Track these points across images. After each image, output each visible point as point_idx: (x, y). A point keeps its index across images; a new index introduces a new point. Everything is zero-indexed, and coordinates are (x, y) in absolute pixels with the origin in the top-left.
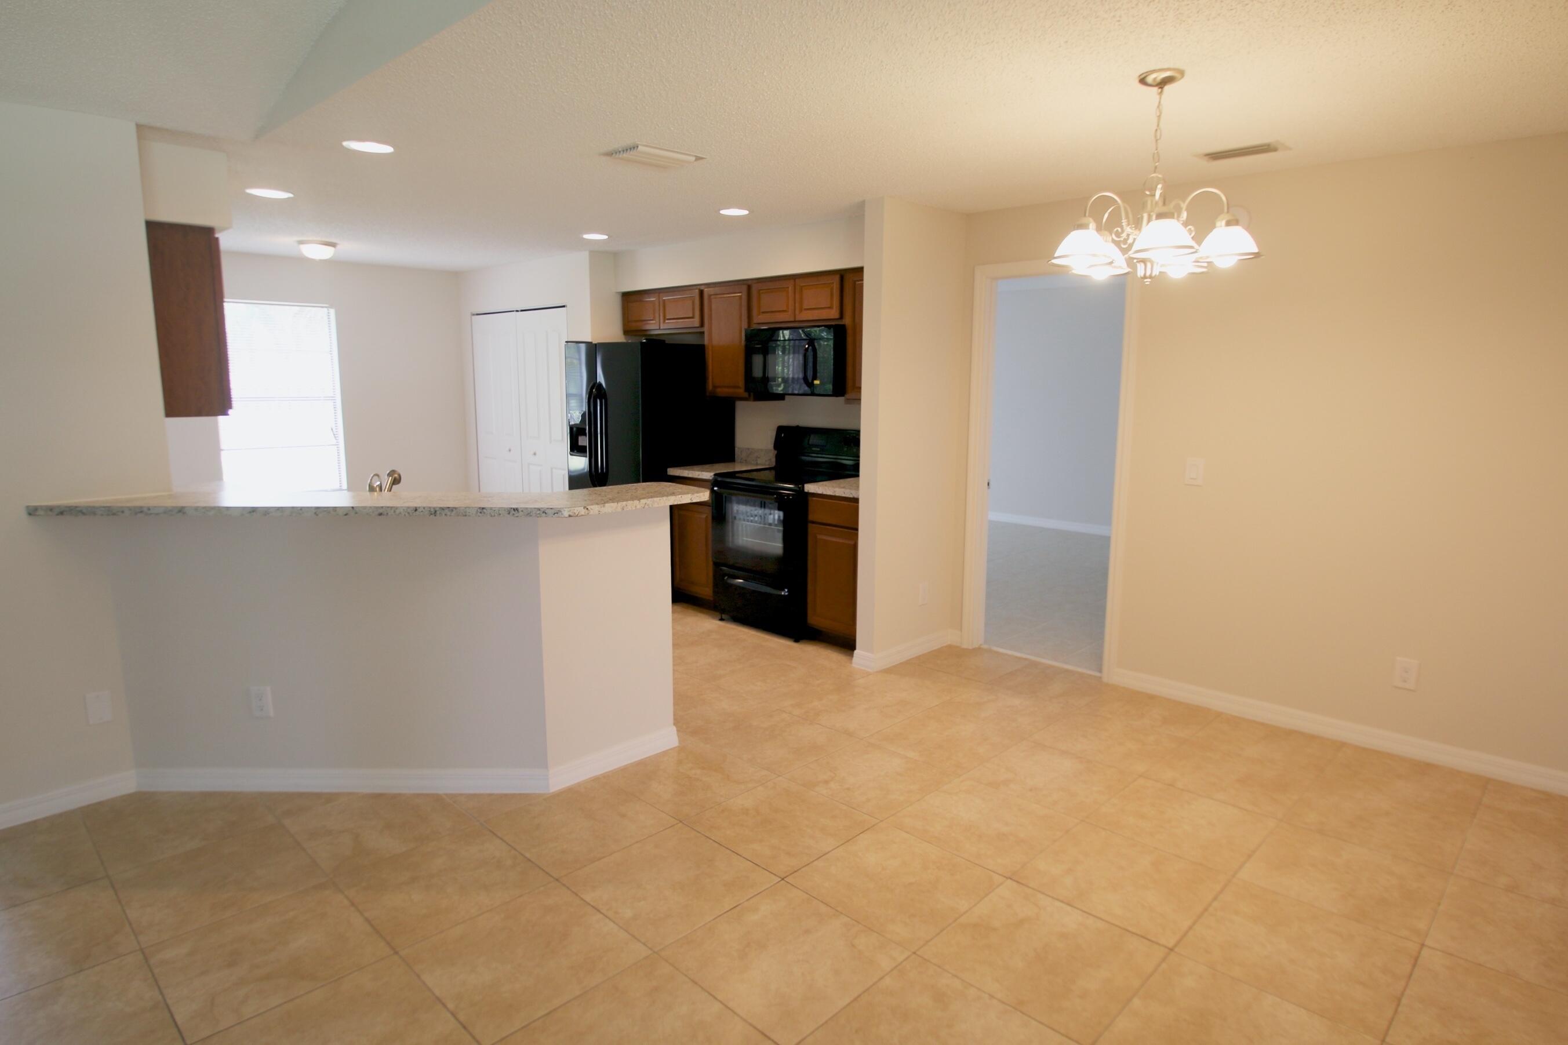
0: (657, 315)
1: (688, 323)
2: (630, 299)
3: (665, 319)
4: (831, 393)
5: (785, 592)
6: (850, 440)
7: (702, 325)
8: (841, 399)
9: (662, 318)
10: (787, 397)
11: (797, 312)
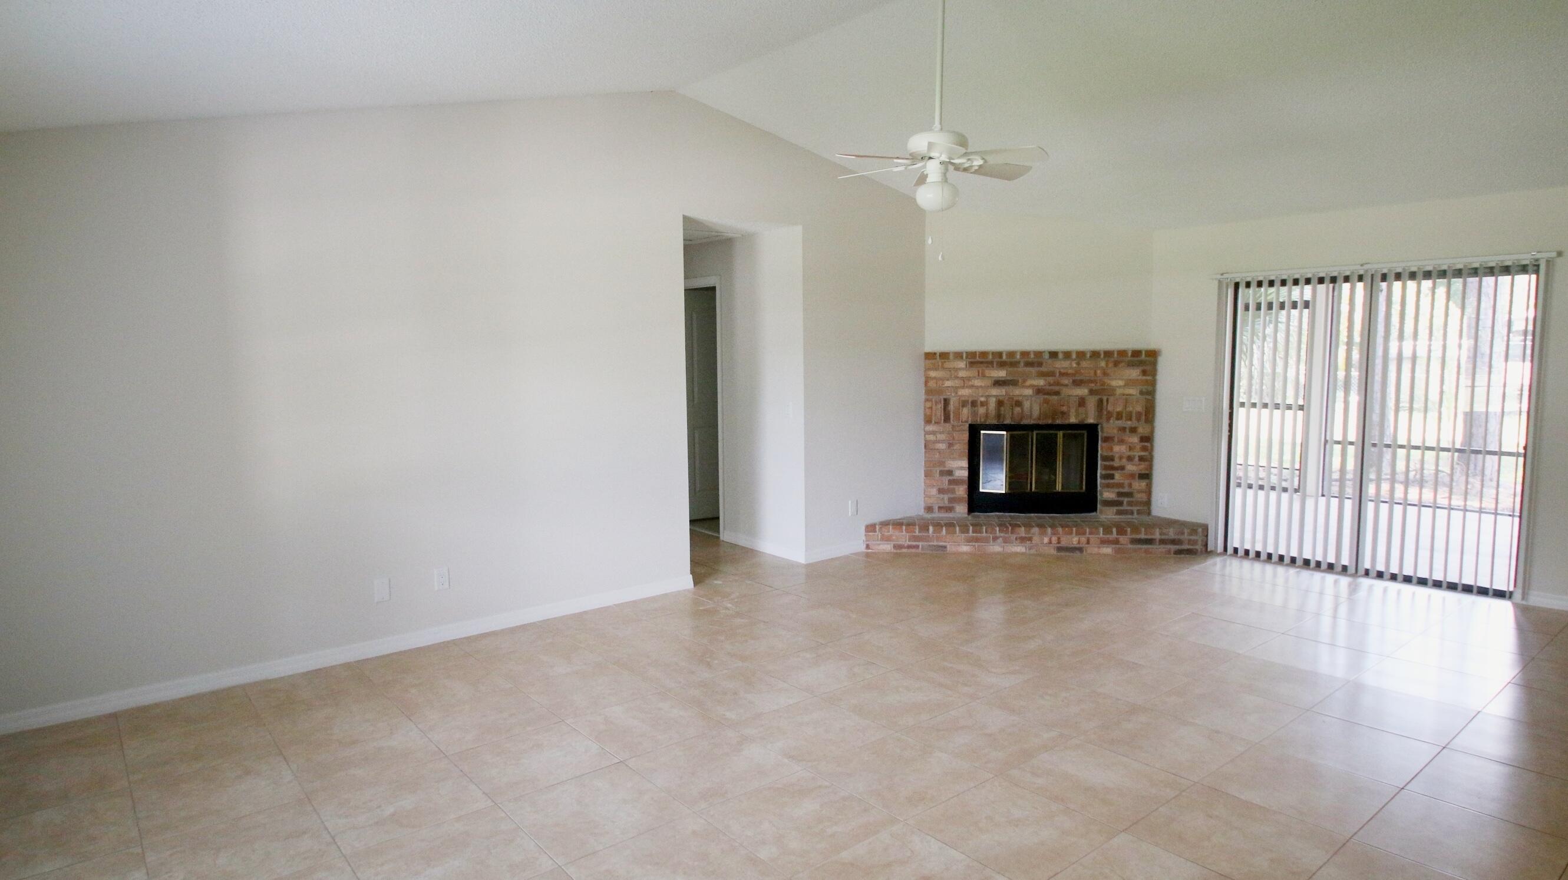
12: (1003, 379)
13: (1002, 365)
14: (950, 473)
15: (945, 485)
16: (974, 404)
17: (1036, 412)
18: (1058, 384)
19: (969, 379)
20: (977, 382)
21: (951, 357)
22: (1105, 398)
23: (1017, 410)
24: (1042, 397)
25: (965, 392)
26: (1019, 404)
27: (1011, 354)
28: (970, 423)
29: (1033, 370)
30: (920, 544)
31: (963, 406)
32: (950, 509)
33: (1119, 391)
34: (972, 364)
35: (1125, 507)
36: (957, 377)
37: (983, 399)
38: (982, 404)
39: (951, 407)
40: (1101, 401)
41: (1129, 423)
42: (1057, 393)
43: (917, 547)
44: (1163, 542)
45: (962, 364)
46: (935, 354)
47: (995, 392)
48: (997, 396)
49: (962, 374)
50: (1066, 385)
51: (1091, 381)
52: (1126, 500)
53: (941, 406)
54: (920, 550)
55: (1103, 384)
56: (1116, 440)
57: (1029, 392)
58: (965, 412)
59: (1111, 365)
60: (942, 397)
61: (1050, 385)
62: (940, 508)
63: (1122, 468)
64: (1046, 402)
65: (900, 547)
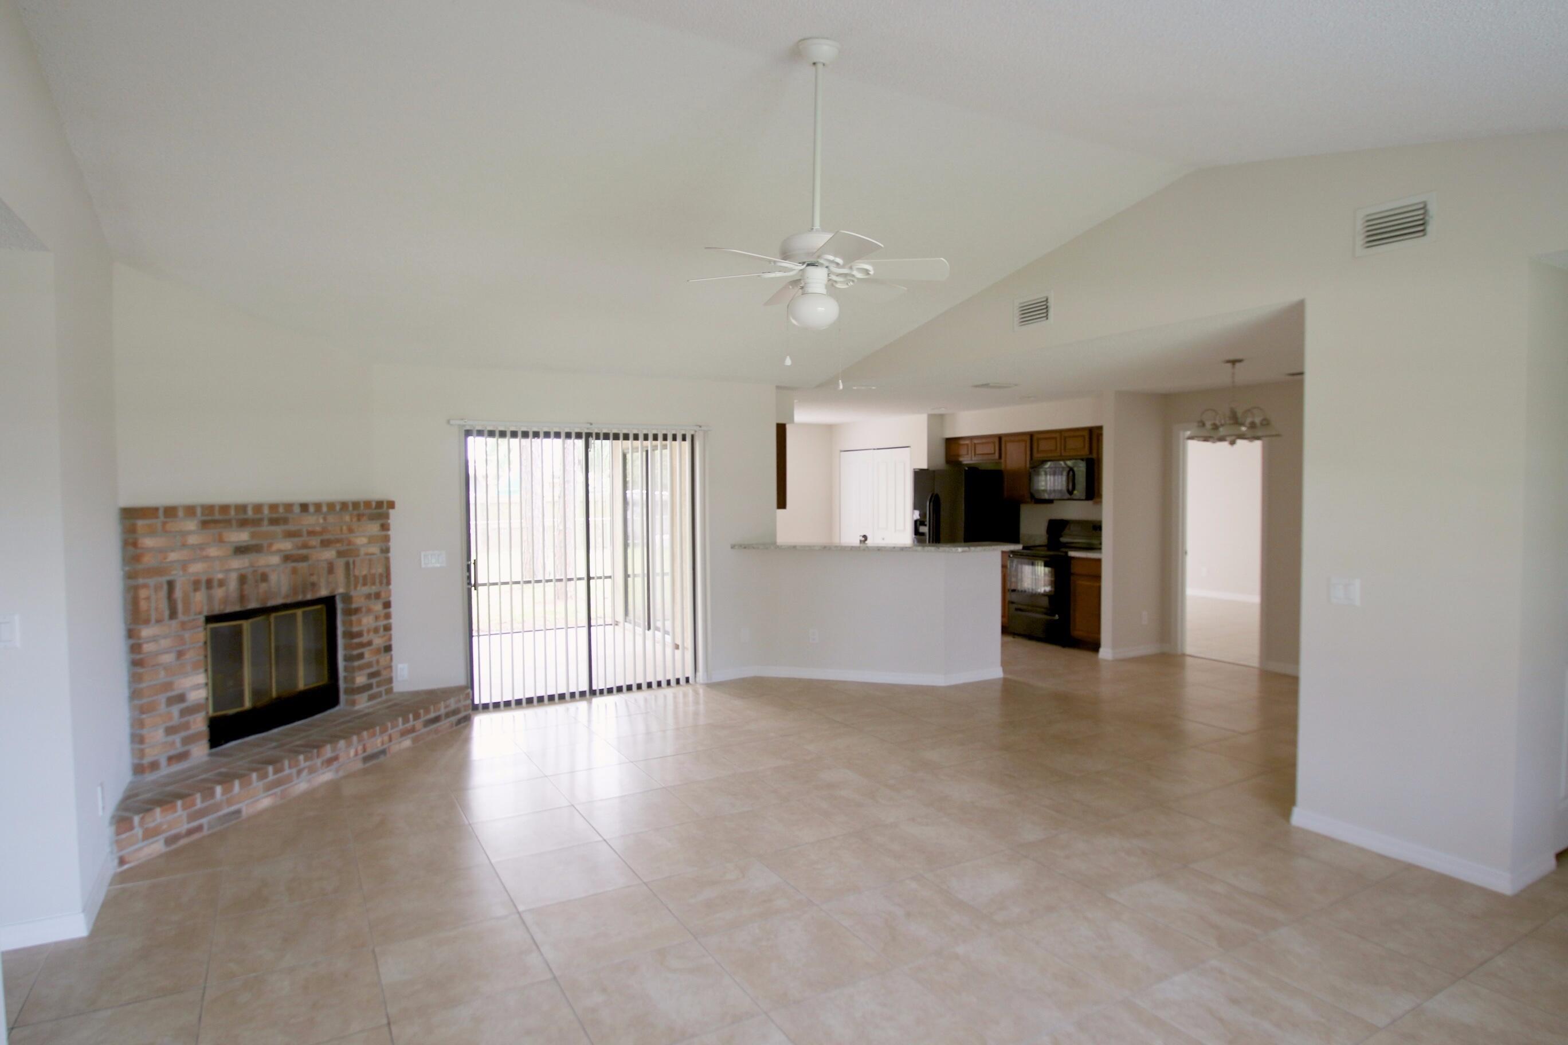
0: (970, 452)
1: (990, 457)
2: (951, 443)
3: (975, 455)
4: (1084, 498)
5: (1057, 617)
6: (1096, 527)
7: (1000, 457)
8: (1090, 503)
9: (973, 454)
10: (1055, 501)
11: (1063, 451)
12: (245, 544)
13: (243, 523)
14: (181, 698)
15: (176, 719)
16: (209, 584)
17: (285, 589)
18: (305, 546)
19: (201, 547)
20: (213, 552)
21: (181, 513)
22: (351, 560)
23: (263, 586)
24: (291, 565)
25: (197, 568)
26: (264, 578)
27: (258, 508)
28: (205, 613)
29: (278, 529)
30: (204, 821)
31: (196, 590)
32: (183, 756)
33: (363, 551)
34: (205, 524)
35: (375, 690)
36: (184, 545)
37: (220, 576)
38: (221, 583)
39: (178, 594)
40: (347, 564)
41: (374, 587)
42: (304, 558)
43: (199, 828)
44: (448, 715)
45: (191, 525)
46: (156, 509)
47: (239, 563)
48: (239, 569)
49: (192, 540)
50: (314, 547)
51: (338, 541)
52: (374, 681)
53: (163, 593)
54: (205, 832)
55: (350, 543)
56: (364, 610)
57: (275, 560)
58: (199, 597)
59: (355, 519)
60: (164, 579)
61: (299, 548)
62: (171, 759)
63: (369, 643)
64: (294, 571)
65: (176, 838)
